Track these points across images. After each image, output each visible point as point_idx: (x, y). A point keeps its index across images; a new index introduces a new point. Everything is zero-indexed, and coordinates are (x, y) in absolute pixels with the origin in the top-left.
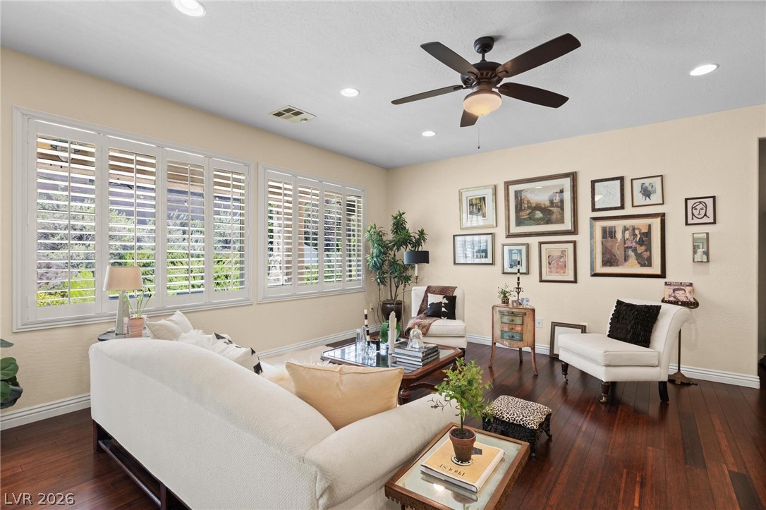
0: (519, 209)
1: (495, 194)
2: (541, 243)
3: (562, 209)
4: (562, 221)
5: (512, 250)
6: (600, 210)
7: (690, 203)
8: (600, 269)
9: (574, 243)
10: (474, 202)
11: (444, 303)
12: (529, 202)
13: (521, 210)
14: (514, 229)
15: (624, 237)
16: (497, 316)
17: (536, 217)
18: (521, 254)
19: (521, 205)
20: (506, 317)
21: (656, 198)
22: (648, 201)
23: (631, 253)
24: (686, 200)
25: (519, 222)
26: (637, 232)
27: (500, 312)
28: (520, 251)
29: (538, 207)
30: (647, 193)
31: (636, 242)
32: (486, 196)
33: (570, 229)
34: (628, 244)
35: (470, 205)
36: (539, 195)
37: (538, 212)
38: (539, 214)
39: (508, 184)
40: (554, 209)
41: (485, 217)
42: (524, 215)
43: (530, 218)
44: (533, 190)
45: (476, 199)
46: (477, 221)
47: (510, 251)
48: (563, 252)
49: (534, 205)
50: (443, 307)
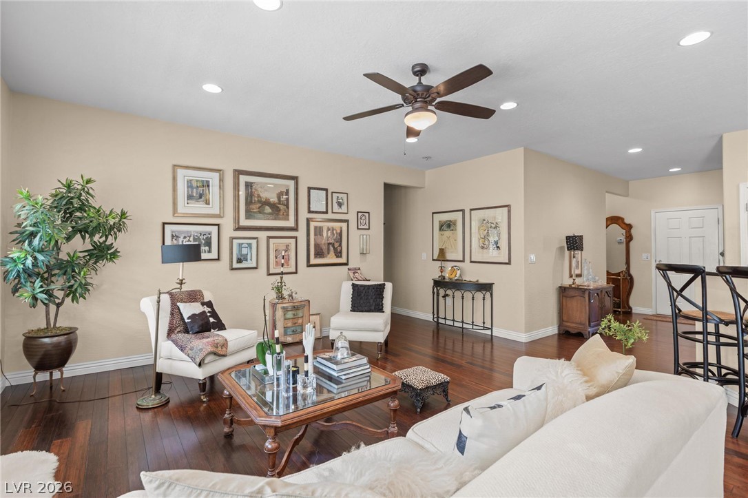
0: (249, 202)
1: (221, 180)
2: (269, 238)
3: (288, 208)
4: (286, 218)
5: (242, 244)
6: (313, 212)
7: (360, 214)
8: (313, 261)
9: (296, 238)
10: (195, 184)
11: (209, 312)
12: (259, 196)
13: (251, 202)
14: (244, 222)
15: (327, 235)
16: (279, 313)
17: (266, 211)
18: (251, 248)
19: (251, 197)
20: (290, 313)
21: (344, 209)
22: (340, 211)
23: (332, 248)
24: (358, 212)
25: (249, 215)
26: (335, 232)
27: (283, 308)
28: (250, 245)
29: (267, 203)
30: (340, 205)
31: (334, 240)
32: (210, 180)
33: (293, 226)
34: (330, 241)
35: (188, 187)
36: (269, 190)
37: (267, 207)
38: (268, 209)
39: (238, 173)
40: (282, 207)
41: (209, 204)
42: (255, 207)
43: (260, 212)
44: (263, 185)
45: (197, 181)
46: (198, 207)
47: (240, 245)
48: (287, 246)
49: (263, 200)
50: (210, 316)
